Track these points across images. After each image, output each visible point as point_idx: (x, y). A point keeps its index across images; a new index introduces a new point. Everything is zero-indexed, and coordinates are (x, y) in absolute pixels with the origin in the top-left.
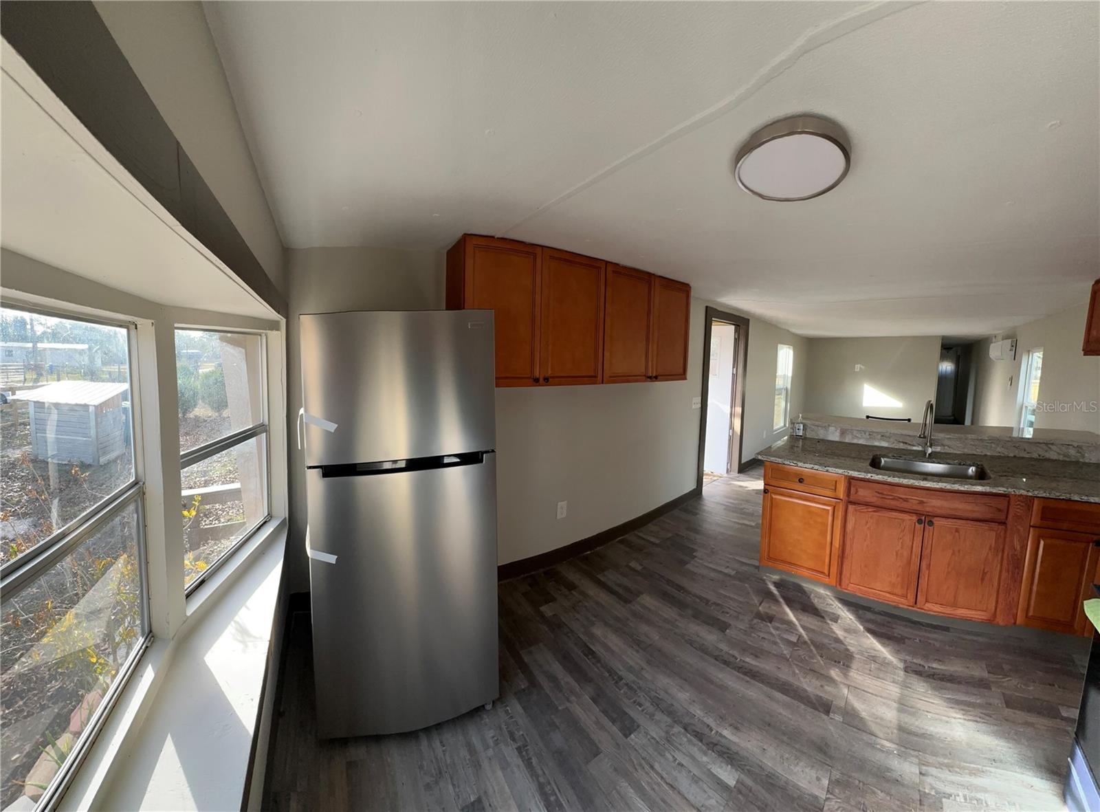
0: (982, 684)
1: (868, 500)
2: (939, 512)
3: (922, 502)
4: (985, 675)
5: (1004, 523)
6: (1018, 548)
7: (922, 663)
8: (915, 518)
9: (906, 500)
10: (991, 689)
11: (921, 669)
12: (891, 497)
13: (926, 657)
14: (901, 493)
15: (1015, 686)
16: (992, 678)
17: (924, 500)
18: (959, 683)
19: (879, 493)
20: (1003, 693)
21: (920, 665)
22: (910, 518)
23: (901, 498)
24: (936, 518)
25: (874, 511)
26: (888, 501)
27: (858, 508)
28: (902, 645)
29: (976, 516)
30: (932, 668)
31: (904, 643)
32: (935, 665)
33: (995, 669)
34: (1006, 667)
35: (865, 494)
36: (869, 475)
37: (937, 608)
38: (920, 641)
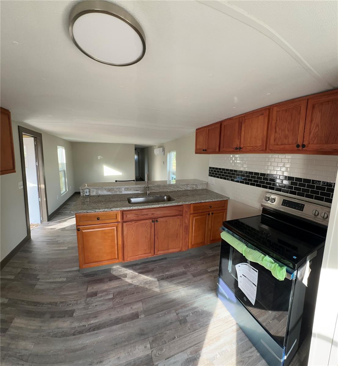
0: (184, 273)
1: (132, 218)
2: (160, 216)
3: (153, 214)
4: (184, 270)
5: (182, 215)
6: (187, 223)
7: (162, 275)
8: (151, 221)
9: (147, 214)
10: (187, 274)
11: (163, 277)
12: (141, 215)
13: (163, 272)
14: (145, 212)
15: (194, 269)
16: (186, 270)
17: (154, 213)
18: (177, 276)
19: (136, 214)
20: (191, 273)
21: (162, 276)
22: (149, 221)
23: (145, 214)
24: (158, 219)
25: (135, 223)
26: (140, 217)
27: (128, 223)
28: (154, 272)
29: (172, 214)
30: (166, 275)
31: (154, 271)
32: (167, 273)
33: (186, 266)
34: (189, 264)
35: (130, 216)
36: (132, 208)
37: (162, 252)
38: (159, 267)
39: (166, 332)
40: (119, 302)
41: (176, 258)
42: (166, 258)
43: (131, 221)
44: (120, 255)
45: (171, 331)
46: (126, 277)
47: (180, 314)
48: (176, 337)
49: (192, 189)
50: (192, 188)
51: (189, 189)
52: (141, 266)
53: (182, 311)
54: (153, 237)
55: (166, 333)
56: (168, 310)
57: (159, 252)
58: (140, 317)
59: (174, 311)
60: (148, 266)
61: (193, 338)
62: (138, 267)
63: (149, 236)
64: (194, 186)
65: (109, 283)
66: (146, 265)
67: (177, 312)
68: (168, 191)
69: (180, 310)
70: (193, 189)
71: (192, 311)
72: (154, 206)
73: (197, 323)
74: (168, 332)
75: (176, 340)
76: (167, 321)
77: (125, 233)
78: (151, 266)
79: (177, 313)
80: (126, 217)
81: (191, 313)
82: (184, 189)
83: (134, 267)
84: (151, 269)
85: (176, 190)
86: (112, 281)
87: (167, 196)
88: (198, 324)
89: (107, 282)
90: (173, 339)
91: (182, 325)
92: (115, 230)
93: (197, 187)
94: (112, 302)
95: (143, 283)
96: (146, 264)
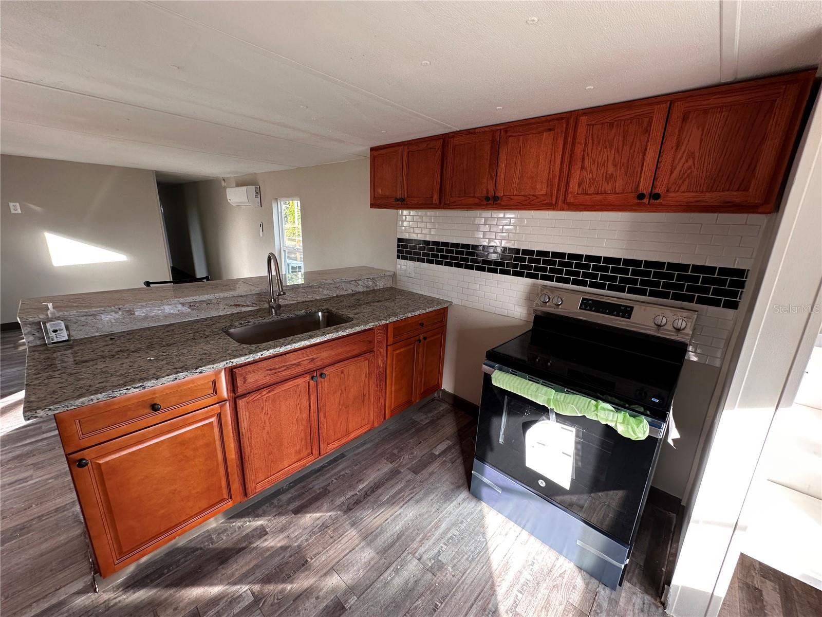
0: (394, 473)
1: (260, 383)
2: (327, 362)
3: (313, 359)
4: (390, 466)
5: (371, 351)
6: (382, 366)
7: (353, 493)
8: (308, 378)
9: (299, 364)
10: (401, 472)
11: (356, 497)
12: (283, 369)
13: (351, 487)
14: (293, 359)
15: (409, 458)
16: (395, 465)
17: (314, 356)
18: (383, 484)
19: (271, 370)
20: (408, 468)
21: (353, 496)
22: (305, 379)
23: (294, 364)
24: (325, 369)
25: (270, 392)
26: (281, 374)
27: (250, 398)
28: (330, 494)
29: (355, 352)
30: (361, 490)
31: (329, 492)
32: (361, 487)
33: (392, 458)
34: (395, 451)
35: (255, 378)
36: (259, 354)
37: (336, 444)
38: (336, 479)
39: (415, 604)
40: (276, 601)
41: (364, 448)
42: (342, 456)
43: (258, 389)
44: (236, 485)
45: (424, 598)
46: (267, 533)
47: (425, 557)
48: (438, 603)
49: (365, 289)
50: (367, 287)
51: (360, 289)
52: (293, 492)
53: (426, 548)
54: (314, 415)
55: (416, 608)
56: (399, 560)
57: (330, 447)
58: (347, 606)
59: (410, 557)
60: (310, 486)
61: (467, 588)
62: (284, 498)
63: (305, 416)
64: (370, 283)
65: (223, 572)
66: (304, 487)
67: (417, 554)
68: (316, 300)
69: (422, 550)
70: (368, 290)
71: (443, 541)
72: (315, 339)
73: (462, 558)
74: (419, 602)
75: (440, 608)
76: (407, 583)
77: (244, 425)
78: (318, 484)
79: (419, 557)
80: (244, 383)
81: (442, 545)
82: (350, 292)
83: (275, 502)
84: (321, 490)
85: (335, 295)
86: (231, 561)
87: (322, 311)
88: (464, 558)
89: (216, 569)
90: (435, 611)
91: (437, 576)
92: (216, 424)
93: (376, 285)
94: (259, 611)
95: (316, 530)
96: (302, 484)
